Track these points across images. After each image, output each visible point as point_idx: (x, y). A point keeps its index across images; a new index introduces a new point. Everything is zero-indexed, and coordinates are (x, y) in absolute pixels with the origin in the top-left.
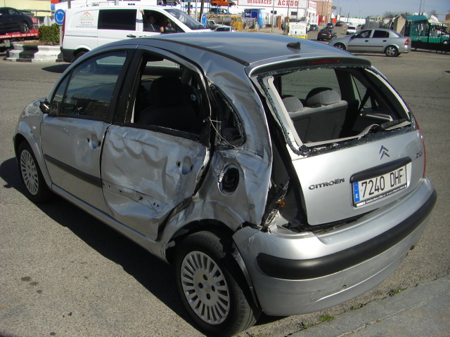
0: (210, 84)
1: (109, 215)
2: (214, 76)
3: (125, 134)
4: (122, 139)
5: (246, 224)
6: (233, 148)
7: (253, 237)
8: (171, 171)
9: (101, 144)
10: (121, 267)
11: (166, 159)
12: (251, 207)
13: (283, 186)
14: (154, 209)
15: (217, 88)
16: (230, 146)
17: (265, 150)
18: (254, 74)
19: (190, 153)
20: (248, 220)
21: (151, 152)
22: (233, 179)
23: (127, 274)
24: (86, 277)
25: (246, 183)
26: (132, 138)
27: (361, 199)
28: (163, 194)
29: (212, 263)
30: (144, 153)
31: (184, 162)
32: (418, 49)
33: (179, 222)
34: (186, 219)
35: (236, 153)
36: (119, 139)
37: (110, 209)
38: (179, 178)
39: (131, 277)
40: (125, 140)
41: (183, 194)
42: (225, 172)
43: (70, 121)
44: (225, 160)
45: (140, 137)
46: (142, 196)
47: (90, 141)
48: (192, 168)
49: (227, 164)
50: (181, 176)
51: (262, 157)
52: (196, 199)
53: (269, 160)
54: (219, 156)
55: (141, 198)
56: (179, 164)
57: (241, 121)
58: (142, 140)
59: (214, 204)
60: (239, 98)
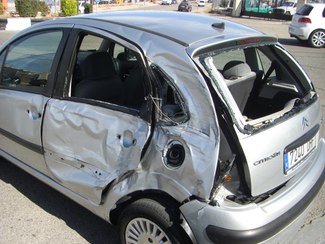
0: (150, 64)
1: (50, 178)
2: (154, 57)
3: (65, 107)
4: (62, 112)
5: (193, 197)
6: (176, 125)
7: (202, 211)
8: (112, 143)
9: (42, 116)
10: (63, 222)
11: (106, 132)
12: (199, 183)
13: (229, 163)
14: (96, 177)
15: (158, 67)
16: (173, 123)
17: (211, 129)
18: (195, 55)
19: (131, 128)
20: (196, 194)
21: (91, 125)
22: (177, 155)
23: (70, 229)
24: (34, 235)
25: (193, 160)
26: (72, 111)
27: (290, 166)
28: (104, 163)
29: (158, 230)
30: (83, 125)
31: (124, 135)
32: (251, 17)
33: (122, 190)
34: (129, 188)
35: (180, 130)
36: (59, 112)
37: (52, 173)
38: (120, 150)
39: (74, 232)
40: (65, 113)
41: (127, 166)
42: (169, 147)
43: (8, 93)
44: (169, 136)
45: (80, 110)
46: (83, 164)
47: (30, 112)
48: (134, 141)
49: (171, 140)
50: (122, 148)
51: (208, 135)
52: (139, 170)
53: (216, 139)
54: (161, 131)
55: (83, 166)
56: (119, 137)
57: (184, 100)
58: (82, 113)
59: (158, 177)
60: (181, 77)
